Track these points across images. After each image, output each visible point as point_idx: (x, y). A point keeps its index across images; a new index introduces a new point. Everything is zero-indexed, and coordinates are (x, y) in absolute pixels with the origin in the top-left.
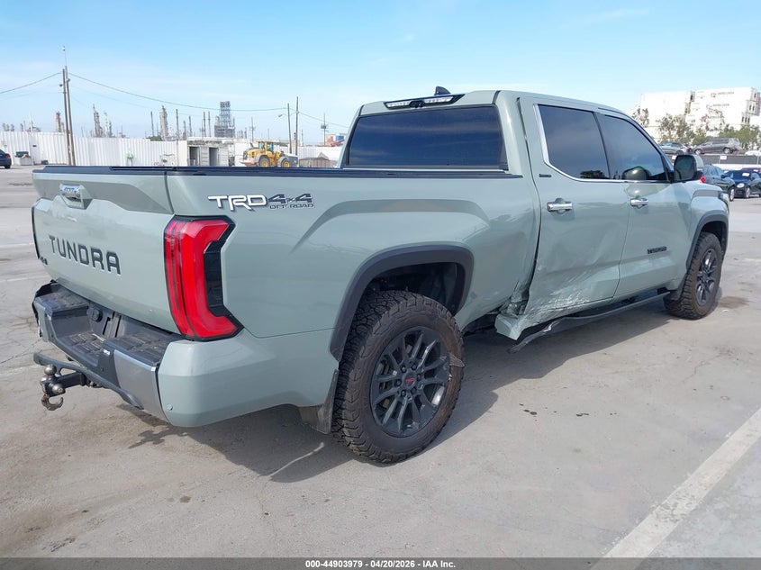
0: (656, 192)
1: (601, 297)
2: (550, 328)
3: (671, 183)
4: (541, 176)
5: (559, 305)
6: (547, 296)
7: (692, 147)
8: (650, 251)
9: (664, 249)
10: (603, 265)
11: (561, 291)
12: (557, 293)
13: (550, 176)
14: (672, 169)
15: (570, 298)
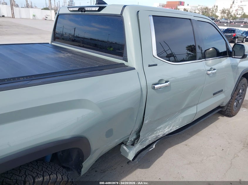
0: (221, 62)
1: (186, 123)
2: (154, 146)
3: (229, 57)
4: (150, 66)
5: (160, 134)
6: (153, 131)
7: (231, 20)
8: (214, 94)
9: (222, 91)
10: (188, 107)
11: (161, 126)
12: (159, 127)
13: (156, 65)
14: (231, 49)
15: (167, 128)
